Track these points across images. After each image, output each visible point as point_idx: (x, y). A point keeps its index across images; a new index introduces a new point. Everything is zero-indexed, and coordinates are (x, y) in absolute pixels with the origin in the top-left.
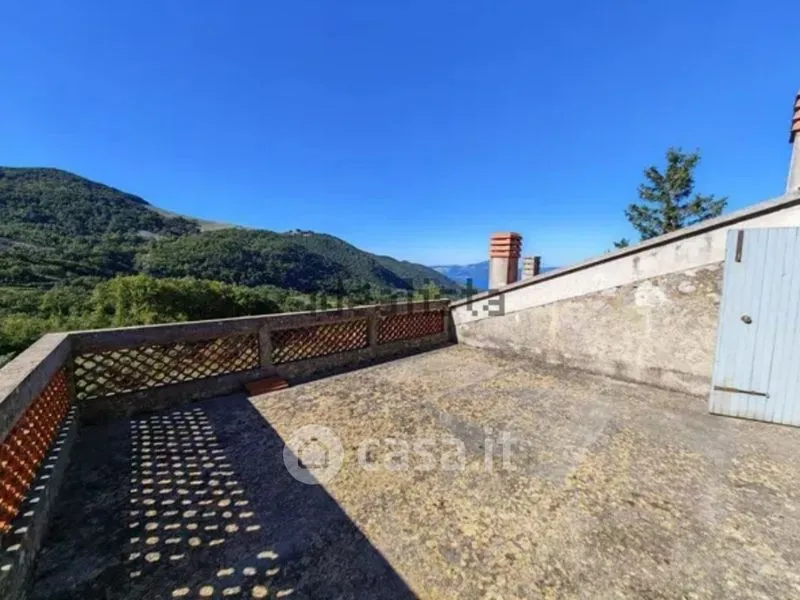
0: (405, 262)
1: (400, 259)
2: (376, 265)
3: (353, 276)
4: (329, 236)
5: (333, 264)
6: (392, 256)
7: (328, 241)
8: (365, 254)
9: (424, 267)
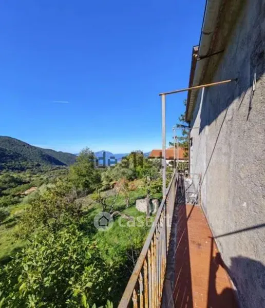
0: (60, 152)
1: (58, 151)
2: (43, 154)
3: (28, 160)
4: (10, 138)
5: (14, 153)
6: (53, 149)
7: (10, 140)
8: (35, 148)
9: (71, 154)
